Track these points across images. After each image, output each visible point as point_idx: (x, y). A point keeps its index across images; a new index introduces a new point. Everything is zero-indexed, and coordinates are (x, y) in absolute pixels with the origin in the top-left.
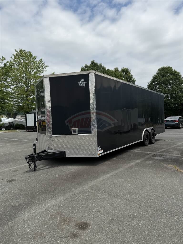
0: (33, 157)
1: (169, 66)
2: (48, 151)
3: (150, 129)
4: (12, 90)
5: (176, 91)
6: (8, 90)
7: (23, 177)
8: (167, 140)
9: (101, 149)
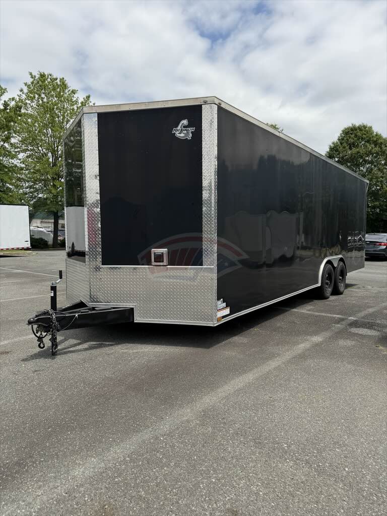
0: (50, 320)
1: (365, 124)
2: (91, 305)
3: (335, 258)
4: (21, 163)
5: (377, 180)
6: (13, 161)
7: (19, 371)
8: (370, 287)
9: (224, 304)
